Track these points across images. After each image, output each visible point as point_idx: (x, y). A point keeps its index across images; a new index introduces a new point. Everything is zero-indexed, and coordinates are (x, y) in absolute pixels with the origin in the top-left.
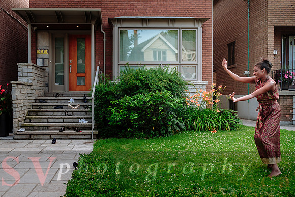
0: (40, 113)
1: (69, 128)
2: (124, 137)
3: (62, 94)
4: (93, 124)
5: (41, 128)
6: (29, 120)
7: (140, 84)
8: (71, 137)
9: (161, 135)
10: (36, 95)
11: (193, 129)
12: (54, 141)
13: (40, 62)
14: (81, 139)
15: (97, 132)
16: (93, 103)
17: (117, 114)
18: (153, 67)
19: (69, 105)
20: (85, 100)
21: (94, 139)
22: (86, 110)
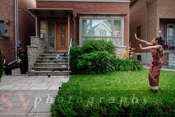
0: (42, 62)
1: (57, 69)
2: (85, 74)
3: (53, 52)
4: (69, 67)
5: (43, 69)
6: (36, 66)
7: (93, 47)
8: (58, 74)
9: (103, 73)
10: (40, 53)
11: (119, 70)
12: (49, 76)
13: (42, 36)
14: (63, 75)
15: (71, 72)
16: (69, 57)
17: (81, 62)
18: (99, 39)
19: (57, 58)
20: (65, 55)
21: (69, 75)
22: (65, 60)
